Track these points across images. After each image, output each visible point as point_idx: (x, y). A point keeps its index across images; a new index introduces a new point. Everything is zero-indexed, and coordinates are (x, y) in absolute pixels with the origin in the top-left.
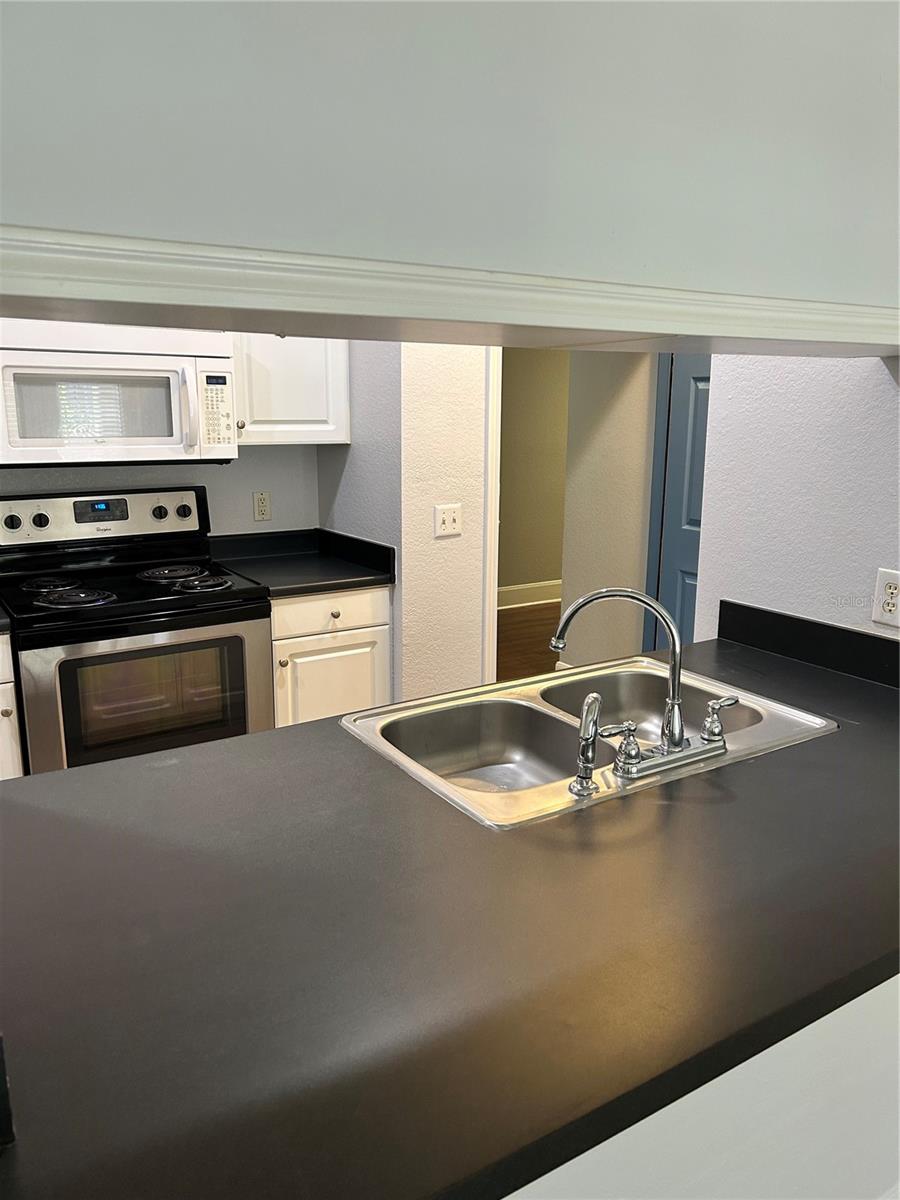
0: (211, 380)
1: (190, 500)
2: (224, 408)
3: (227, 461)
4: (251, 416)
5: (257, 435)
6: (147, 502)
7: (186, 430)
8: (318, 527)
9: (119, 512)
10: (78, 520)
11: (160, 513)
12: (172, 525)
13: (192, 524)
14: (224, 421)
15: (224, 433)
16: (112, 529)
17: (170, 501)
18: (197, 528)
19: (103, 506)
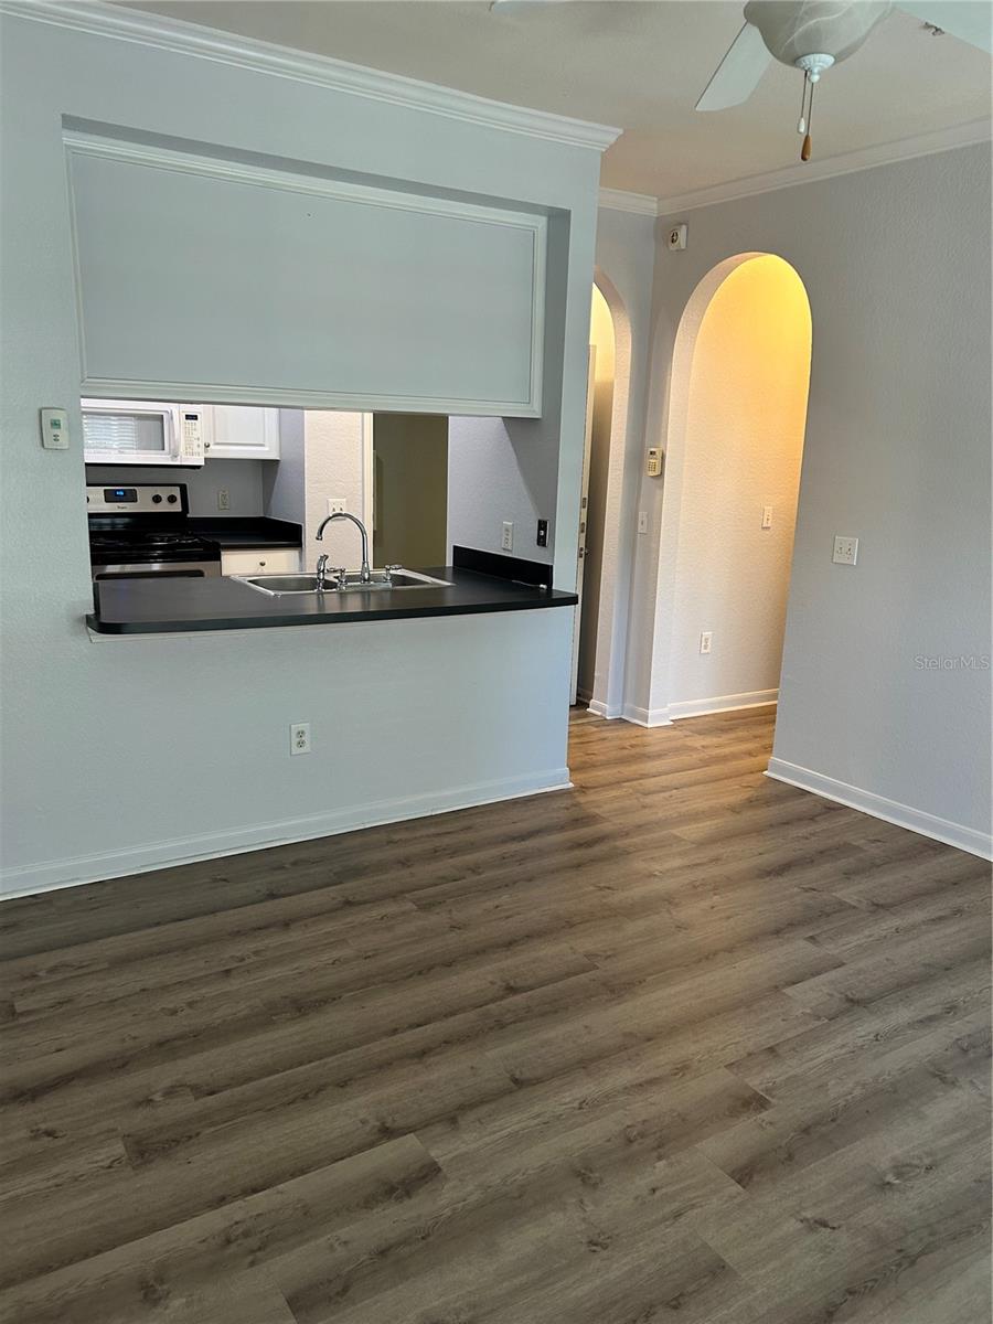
0: (188, 417)
1: (176, 492)
2: (196, 434)
3: (199, 467)
4: (215, 439)
5: (217, 452)
6: (149, 492)
7: (172, 447)
8: (262, 515)
9: (131, 497)
10: (107, 501)
11: (157, 499)
12: (164, 507)
13: (177, 507)
14: (196, 443)
15: (196, 450)
16: (128, 508)
17: (164, 493)
18: (180, 510)
19: (122, 493)
